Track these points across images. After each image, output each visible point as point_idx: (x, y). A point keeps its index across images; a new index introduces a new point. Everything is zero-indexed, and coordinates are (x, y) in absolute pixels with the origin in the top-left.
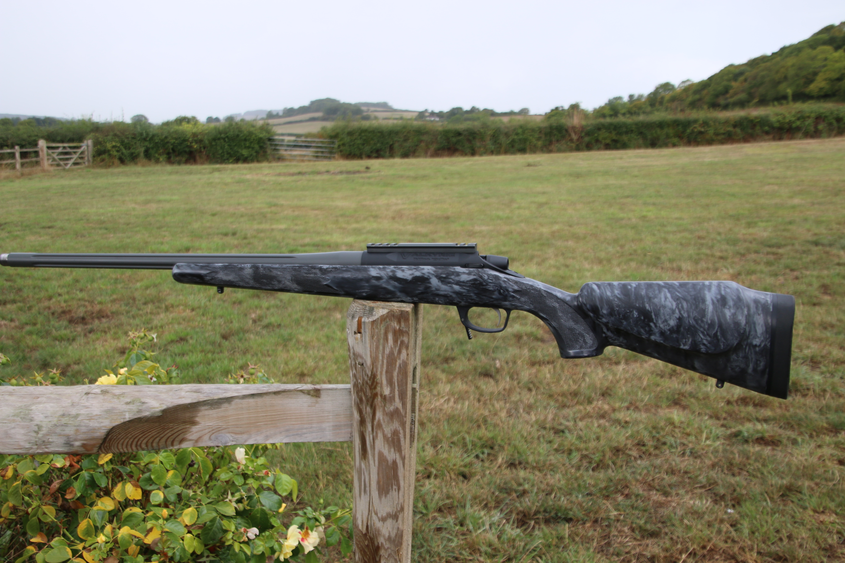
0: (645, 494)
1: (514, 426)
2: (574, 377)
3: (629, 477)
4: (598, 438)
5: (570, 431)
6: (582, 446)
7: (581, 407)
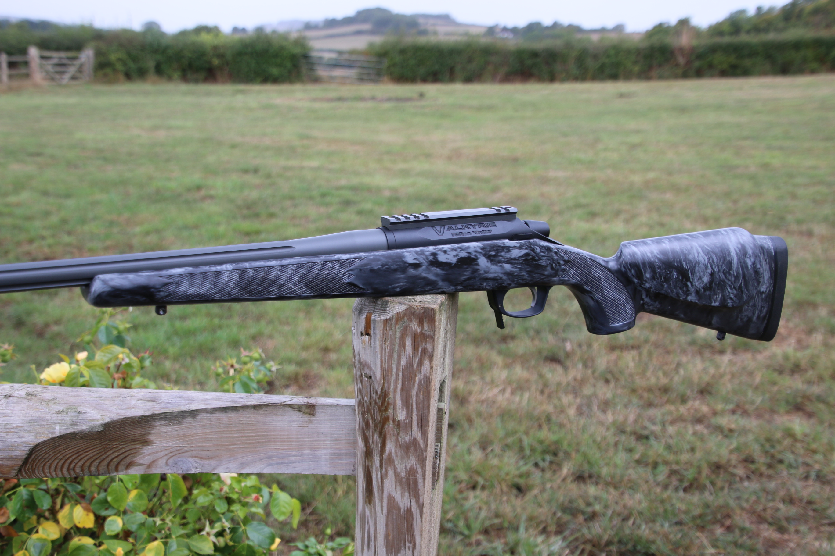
0: (753, 527)
1: (584, 429)
2: (666, 368)
3: (732, 503)
4: (693, 450)
5: (656, 437)
6: (671, 457)
7: (672, 408)
